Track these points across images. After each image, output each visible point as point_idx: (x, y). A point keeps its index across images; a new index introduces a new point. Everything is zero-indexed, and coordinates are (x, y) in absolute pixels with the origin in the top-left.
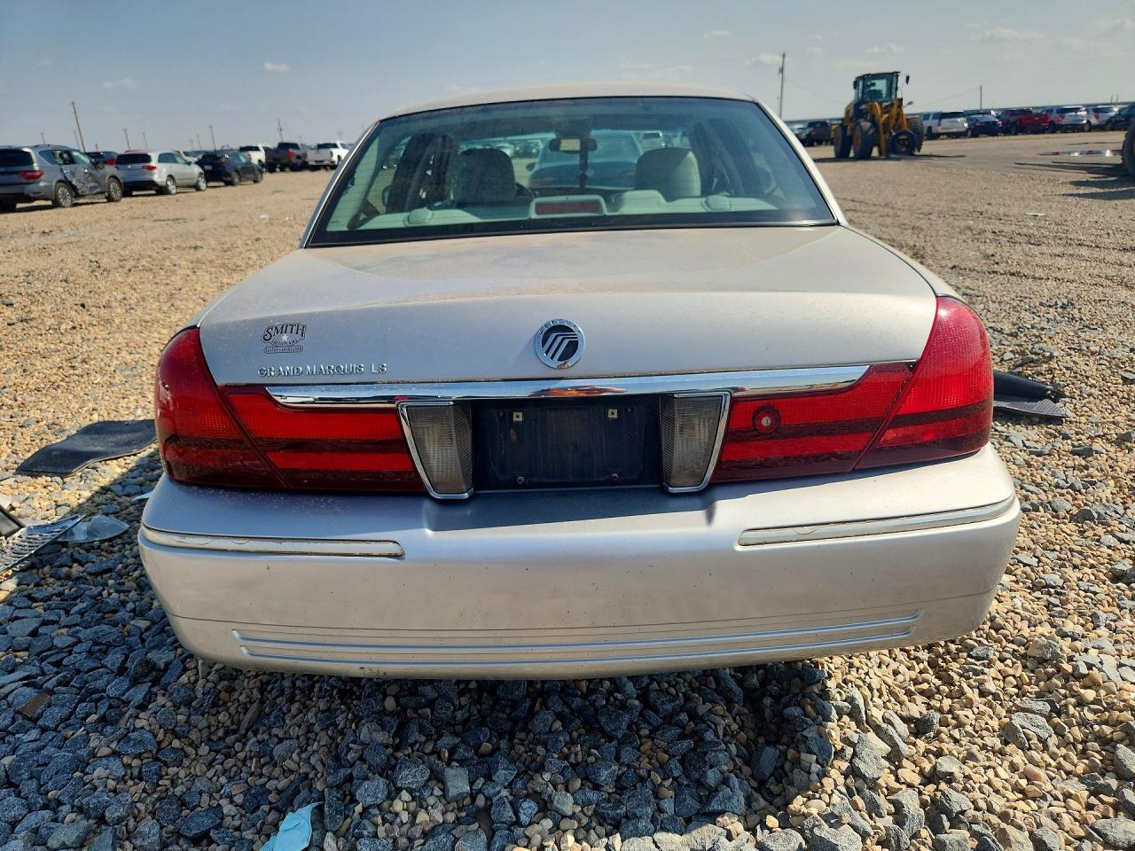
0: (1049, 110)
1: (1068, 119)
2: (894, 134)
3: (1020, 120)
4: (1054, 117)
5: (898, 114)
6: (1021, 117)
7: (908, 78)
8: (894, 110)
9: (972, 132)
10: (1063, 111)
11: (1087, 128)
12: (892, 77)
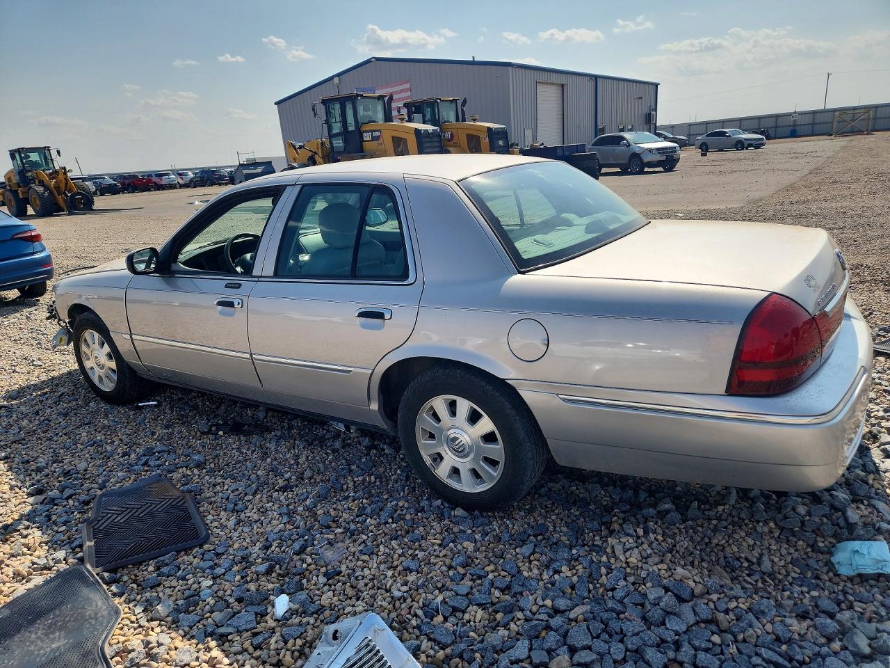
0: (149, 175)
1: (165, 180)
2: (69, 195)
3: (134, 182)
4: (155, 179)
5: (66, 179)
6: (132, 180)
7: (58, 152)
8: (61, 177)
9: (100, 191)
10: (160, 175)
11: (178, 186)
12: (44, 151)
